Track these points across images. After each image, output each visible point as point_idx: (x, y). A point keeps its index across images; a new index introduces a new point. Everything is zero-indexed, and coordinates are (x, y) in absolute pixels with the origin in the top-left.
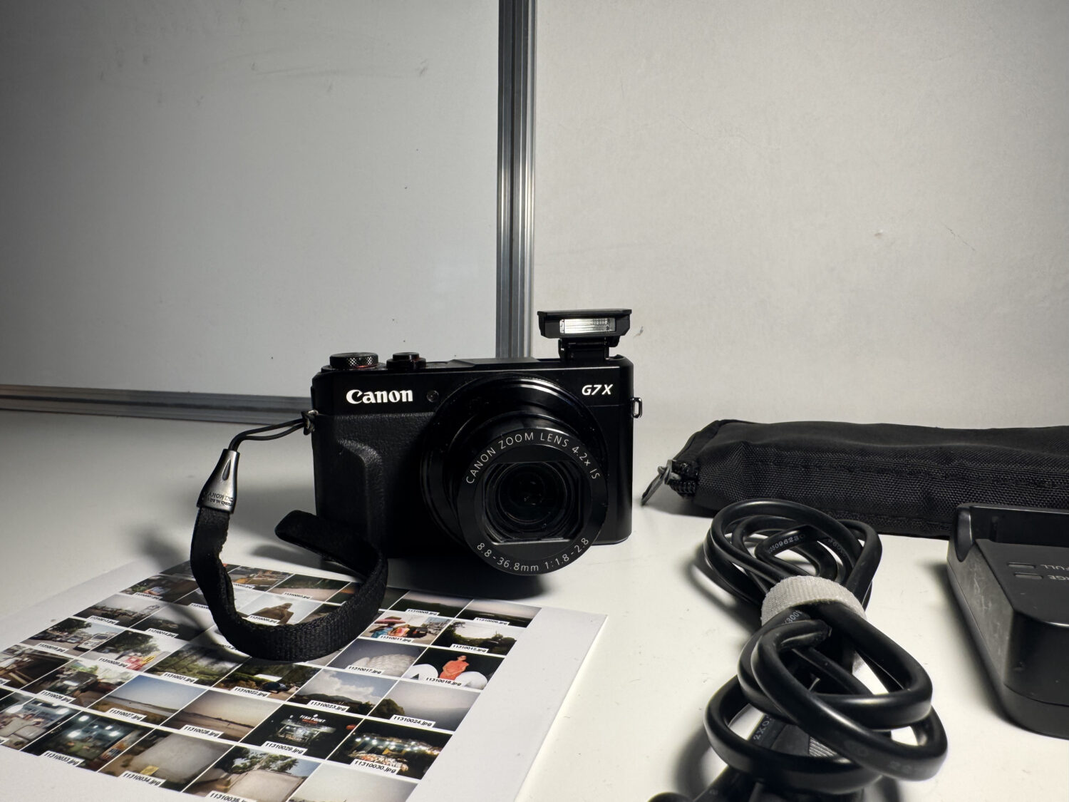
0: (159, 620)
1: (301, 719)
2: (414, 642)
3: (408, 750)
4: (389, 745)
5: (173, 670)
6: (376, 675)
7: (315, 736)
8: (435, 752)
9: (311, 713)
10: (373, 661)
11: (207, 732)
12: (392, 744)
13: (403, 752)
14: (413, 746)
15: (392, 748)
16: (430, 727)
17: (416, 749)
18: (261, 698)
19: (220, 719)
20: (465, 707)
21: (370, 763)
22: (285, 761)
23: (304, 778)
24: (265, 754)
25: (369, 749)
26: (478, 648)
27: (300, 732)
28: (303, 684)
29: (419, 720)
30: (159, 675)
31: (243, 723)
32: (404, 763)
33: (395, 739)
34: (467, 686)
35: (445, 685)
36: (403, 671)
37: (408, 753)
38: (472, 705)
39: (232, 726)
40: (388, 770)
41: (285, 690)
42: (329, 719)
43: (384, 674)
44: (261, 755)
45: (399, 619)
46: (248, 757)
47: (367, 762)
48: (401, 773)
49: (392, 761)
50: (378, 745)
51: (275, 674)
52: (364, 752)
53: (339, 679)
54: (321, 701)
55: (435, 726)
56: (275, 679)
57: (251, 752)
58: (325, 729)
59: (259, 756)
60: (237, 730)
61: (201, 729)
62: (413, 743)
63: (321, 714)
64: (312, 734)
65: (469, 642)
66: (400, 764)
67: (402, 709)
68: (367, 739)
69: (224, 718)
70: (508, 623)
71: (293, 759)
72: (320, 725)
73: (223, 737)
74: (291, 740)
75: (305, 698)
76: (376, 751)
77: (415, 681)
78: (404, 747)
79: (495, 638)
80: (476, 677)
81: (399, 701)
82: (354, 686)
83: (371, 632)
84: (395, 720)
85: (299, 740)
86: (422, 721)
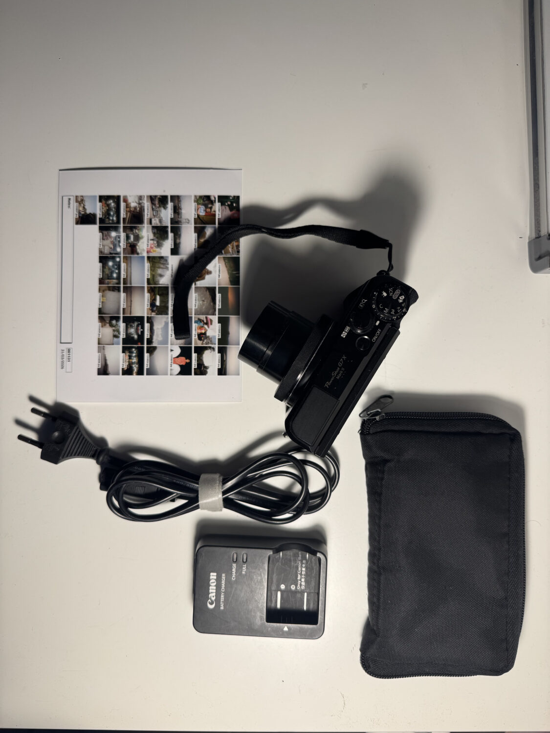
1: (140, 326)
2: (195, 339)
3: (134, 366)
5: (152, 265)
6: (170, 336)
8: (135, 374)
9: (143, 327)
11: (124, 302)
12: (135, 360)
13: (132, 365)
14: (135, 367)
15: (133, 361)
16: (146, 367)
17: (135, 368)
19: (131, 301)
20: (159, 373)
22: (118, 334)
23: (113, 344)
24: (119, 327)
25: (131, 355)
26: (196, 364)
27: (132, 331)
29: (149, 362)
30: (147, 263)
31: (132, 310)
33: (137, 360)
34: (171, 370)
36: (175, 344)
37: (132, 367)
38: (161, 375)
39: (130, 307)
40: (123, 365)
41: (152, 311)
42: (141, 336)
43: (171, 339)
45: (211, 325)
46: (117, 323)
47: (124, 357)
48: (123, 369)
49: (127, 364)
50: (133, 356)
52: (129, 354)
53: (164, 325)
54: (150, 327)
55: (147, 369)
56: (158, 303)
57: (119, 322)
58: (136, 337)
59: (118, 325)
60: (127, 311)
61: (125, 299)
62: (137, 366)
63: (143, 333)
64: (133, 334)
65: (200, 359)
66: (126, 367)
67: (153, 354)
68: (135, 352)
70: (220, 367)
73: (124, 309)
74: (128, 330)
75: (150, 321)
76: (130, 357)
77: (169, 351)
78: (134, 364)
79: (206, 368)
80: (177, 369)
81: (157, 353)
82: (161, 333)
83: (198, 318)
84: (146, 355)
85: (129, 332)
86: (149, 364)
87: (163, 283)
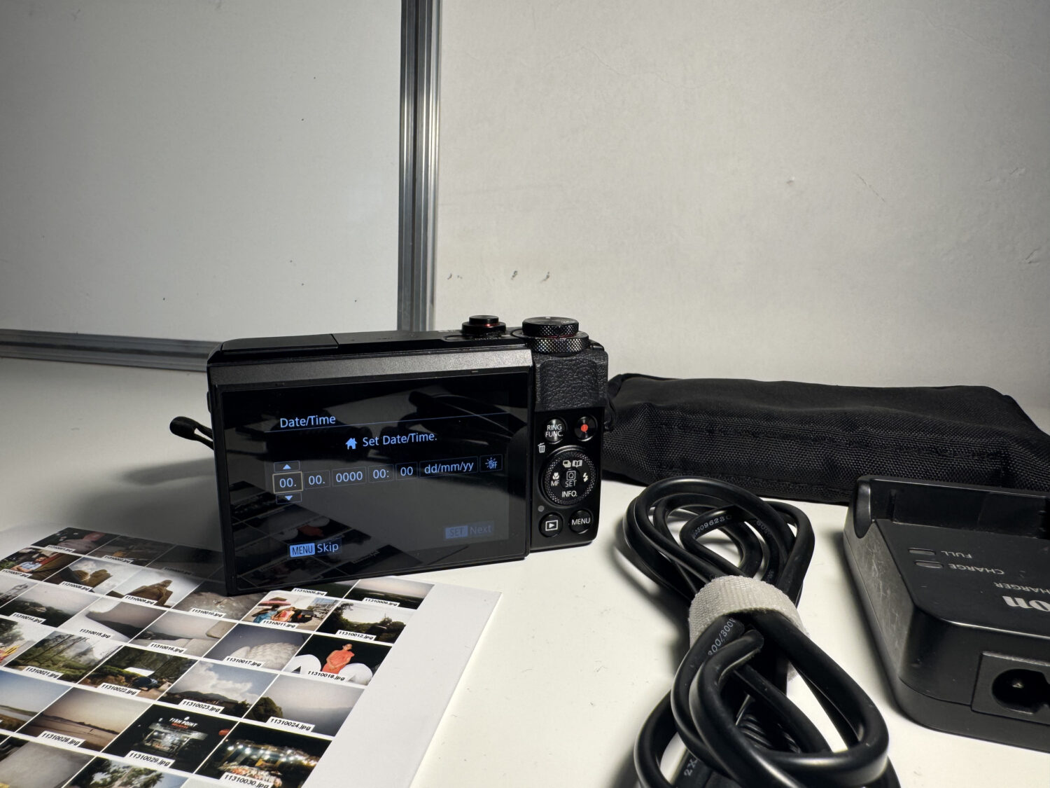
0: (27, 602)
1: (171, 723)
2: (298, 628)
3: (284, 760)
4: (263, 754)
5: (36, 664)
6: (255, 668)
7: (184, 744)
8: (312, 763)
9: (181, 714)
10: (254, 650)
11: (67, 740)
12: (266, 753)
13: (278, 763)
14: (289, 756)
15: (267, 757)
16: (308, 732)
17: (292, 759)
18: (129, 697)
19: (82, 724)
20: (347, 706)
21: (242, 777)
22: (150, 776)
24: (128, 767)
25: (242, 759)
26: (365, 635)
27: (169, 739)
28: (176, 679)
29: (297, 723)
30: (21, 669)
31: (107, 728)
32: (278, 776)
33: (270, 747)
34: (351, 681)
35: (327, 680)
36: (284, 662)
37: (283, 764)
38: (354, 705)
39: (96, 732)
40: (260, 786)
41: (157, 687)
42: (202, 722)
43: (264, 667)
44: (124, 768)
45: (285, 600)
46: (108, 771)
47: (238, 776)
49: (264, 774)
50: (251, 755)
51: (147, 667)
52: (235, 763)
53: (216, 672)
54: (194, 700)
55: (314, 731)
56: (145, 673)
57: (113, 765)
58: (196, 735)
59: (121, 770)
60: (100, 737)
61: (61, 736)
62: (289, 752)
63: (194, 717)
64: (181, 741)
65: (356, 627)
66: (273, 778)
67: (280, 709)
68: (240, 747)
69: (87, 723)
70: (398, 604)
71: (157, 773)
72: (191, 729)
73: (85, 745)
74: (158, 750)
75: (177, 696)
76: (249, 762)
77: (296, 675)
78: (279, 757)
79: (384, 623)
80: (361, 669)
81: (279, 700)
82: (231, 682)
83: (254, 616)
84: (272, 724)
85: (166, 749)
86: (301, 724)
87: (104, 655)
